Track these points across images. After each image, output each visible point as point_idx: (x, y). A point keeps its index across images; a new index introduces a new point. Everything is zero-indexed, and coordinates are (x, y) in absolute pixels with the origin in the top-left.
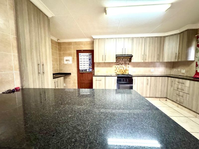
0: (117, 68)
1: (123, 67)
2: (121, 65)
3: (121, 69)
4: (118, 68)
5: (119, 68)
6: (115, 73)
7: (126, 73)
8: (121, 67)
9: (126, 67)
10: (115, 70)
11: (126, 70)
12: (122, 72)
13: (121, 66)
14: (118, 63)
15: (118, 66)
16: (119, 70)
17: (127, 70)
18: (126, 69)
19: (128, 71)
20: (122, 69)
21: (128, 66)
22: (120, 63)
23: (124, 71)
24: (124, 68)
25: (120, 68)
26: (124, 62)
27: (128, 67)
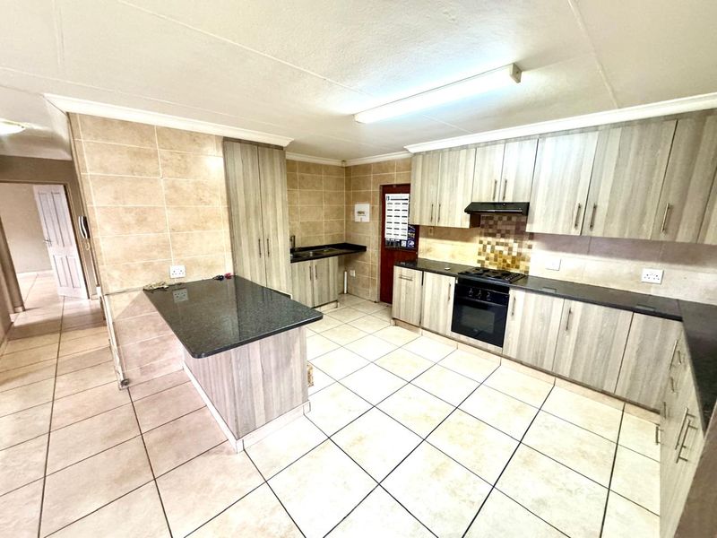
0: (485, 247)
1: (506, 245)
2: (503, 236)
3: (501, 252)
4: (489, 247)
5: (493, 248)
6: (479, 261)
7: (518, 267)
8: (502, 244)
9: (520, 246)
10: (479, 254)
11: (520, 257)
12: (504, 261)
13: (502, 240)
14: (490, 231)
15: (490, 239)
16: (492, 256)
17: (523, 260)
18: (519, 254)
19: (529, 261)
20: (505, 253)
21: (529, 242)
22: (499, 231)
23: (509, 262)
24: (510, 249)
25: (498, 248)
26: (514, 228)
27: (530, 247)
